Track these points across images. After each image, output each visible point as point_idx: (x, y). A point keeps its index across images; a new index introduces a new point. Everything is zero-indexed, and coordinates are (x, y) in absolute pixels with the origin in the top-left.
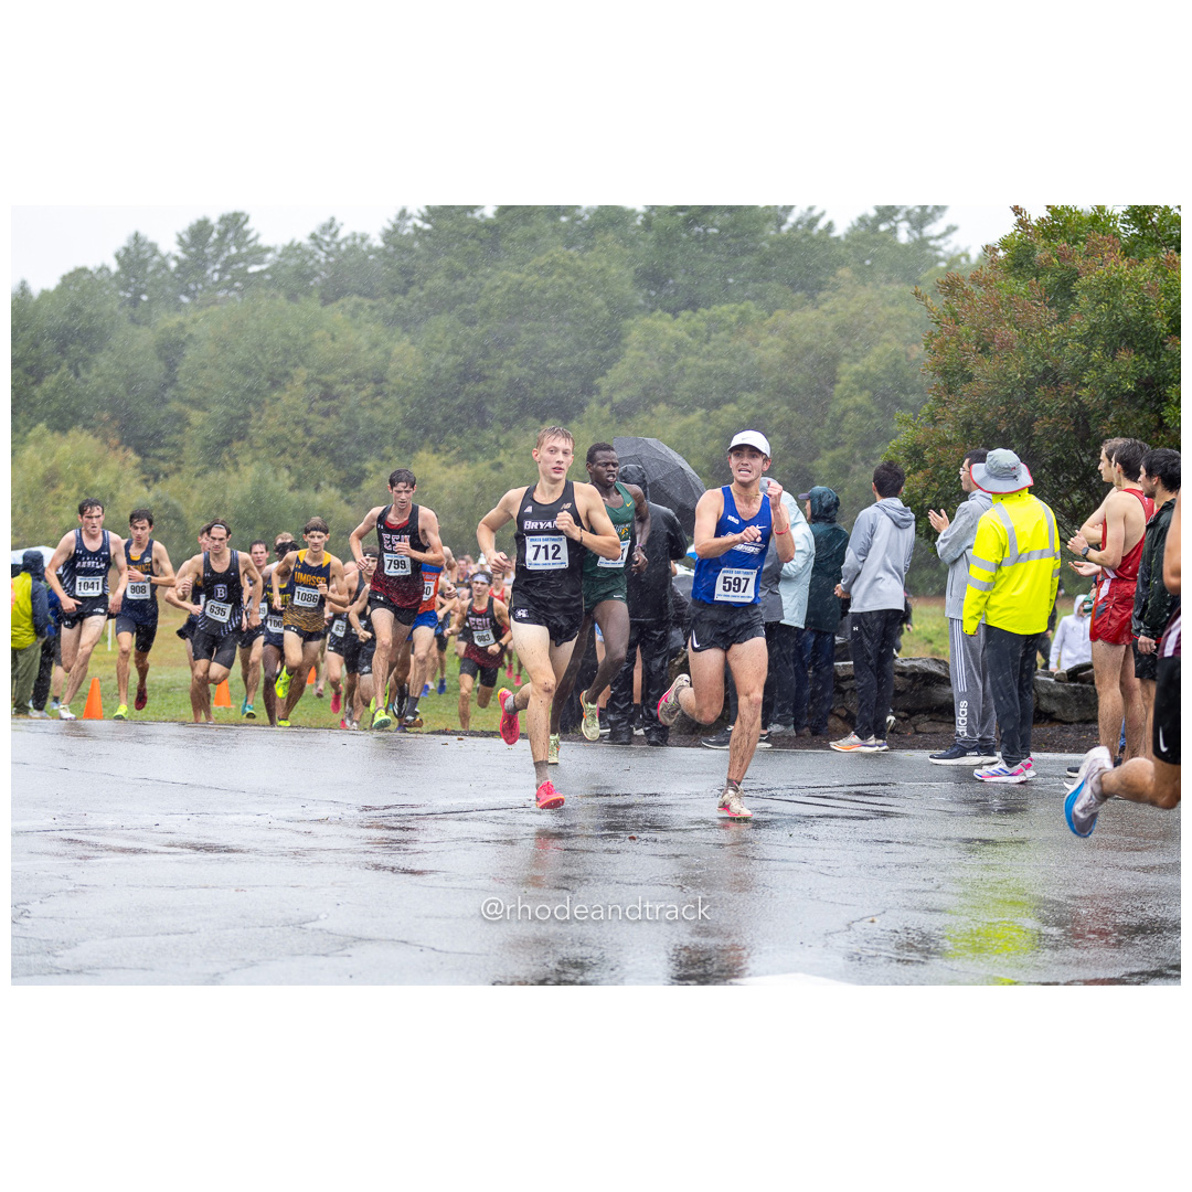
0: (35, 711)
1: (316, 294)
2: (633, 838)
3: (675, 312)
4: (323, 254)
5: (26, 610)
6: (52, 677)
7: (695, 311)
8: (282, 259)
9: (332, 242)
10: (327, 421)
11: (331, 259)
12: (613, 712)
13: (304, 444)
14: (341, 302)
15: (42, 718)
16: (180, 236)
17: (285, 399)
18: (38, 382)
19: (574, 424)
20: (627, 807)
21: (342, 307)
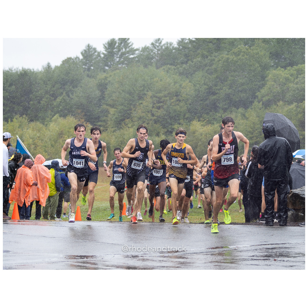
0: (57, 218)
1: (154, 65)
2: (275, 260)
3: (285, 67)
4: (156, 50)
5: (53, 182)
6: (62, 206)
7: (292, 67)
8: (142, 53)
9: (159, 46)
10: (159, 111)
11: (159, 52)
12: (266, 214)
13: (151, 120)
14: (163, 67)
15: (60, 221)
16: (104, 45)
17: (145, 103)
18: (55, 99)
19: (249, 110)
20: (272, 249)
21: (164, 69)
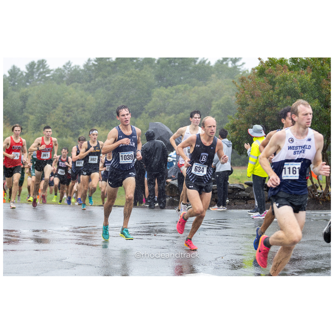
1: (65, 83)
2: (155, 235)
3: (166, 87)
4: (67, 71)
8: (56, 73)
9: (69, 68)
10: (69, 118)
11: (69, 73)
12: (149, 200)
16: (26, 66)
17: (57, 112)
19: (138, 119)
20: (153, 226)
21: (73, 86)
